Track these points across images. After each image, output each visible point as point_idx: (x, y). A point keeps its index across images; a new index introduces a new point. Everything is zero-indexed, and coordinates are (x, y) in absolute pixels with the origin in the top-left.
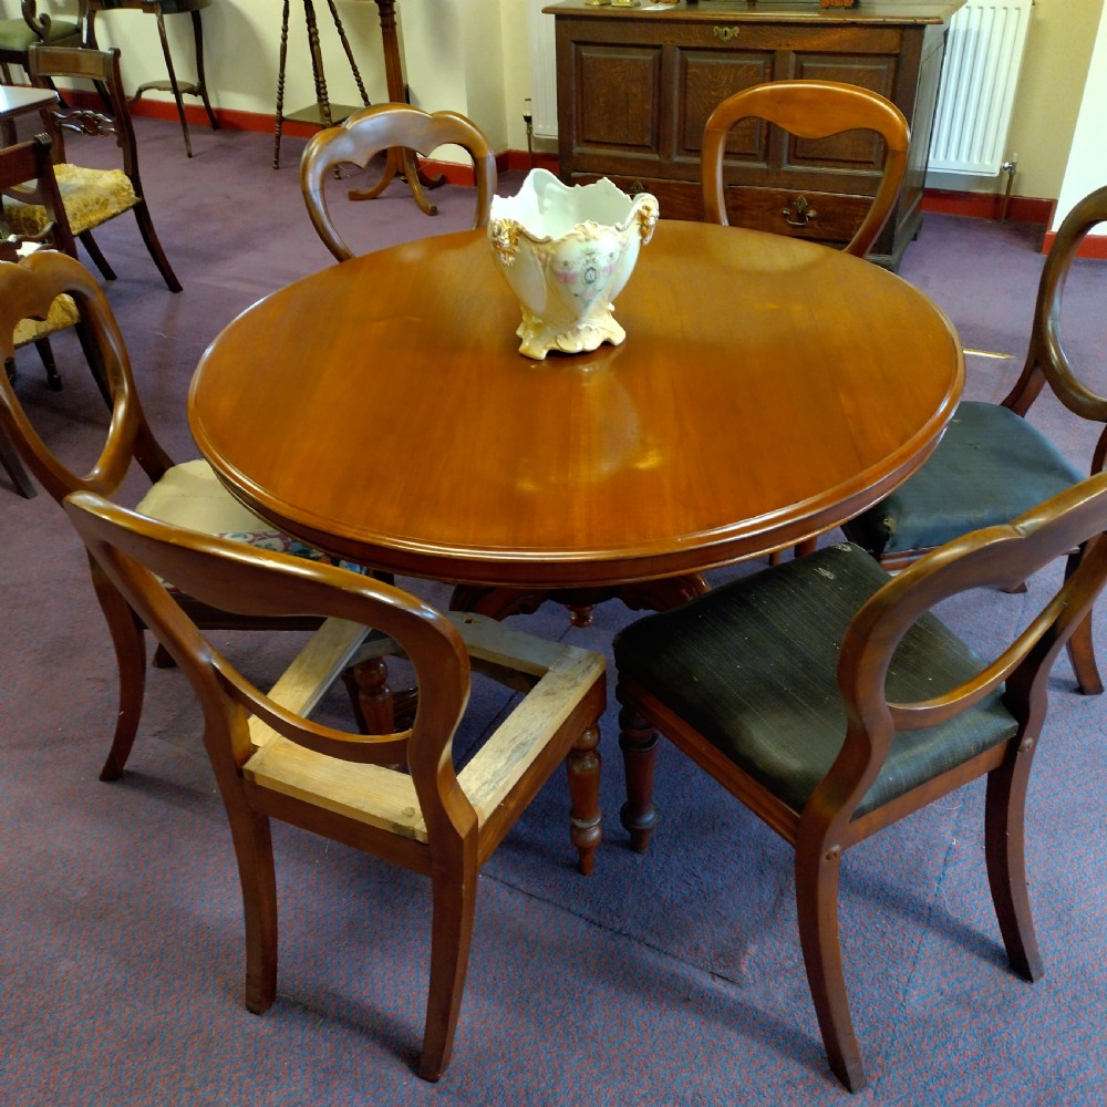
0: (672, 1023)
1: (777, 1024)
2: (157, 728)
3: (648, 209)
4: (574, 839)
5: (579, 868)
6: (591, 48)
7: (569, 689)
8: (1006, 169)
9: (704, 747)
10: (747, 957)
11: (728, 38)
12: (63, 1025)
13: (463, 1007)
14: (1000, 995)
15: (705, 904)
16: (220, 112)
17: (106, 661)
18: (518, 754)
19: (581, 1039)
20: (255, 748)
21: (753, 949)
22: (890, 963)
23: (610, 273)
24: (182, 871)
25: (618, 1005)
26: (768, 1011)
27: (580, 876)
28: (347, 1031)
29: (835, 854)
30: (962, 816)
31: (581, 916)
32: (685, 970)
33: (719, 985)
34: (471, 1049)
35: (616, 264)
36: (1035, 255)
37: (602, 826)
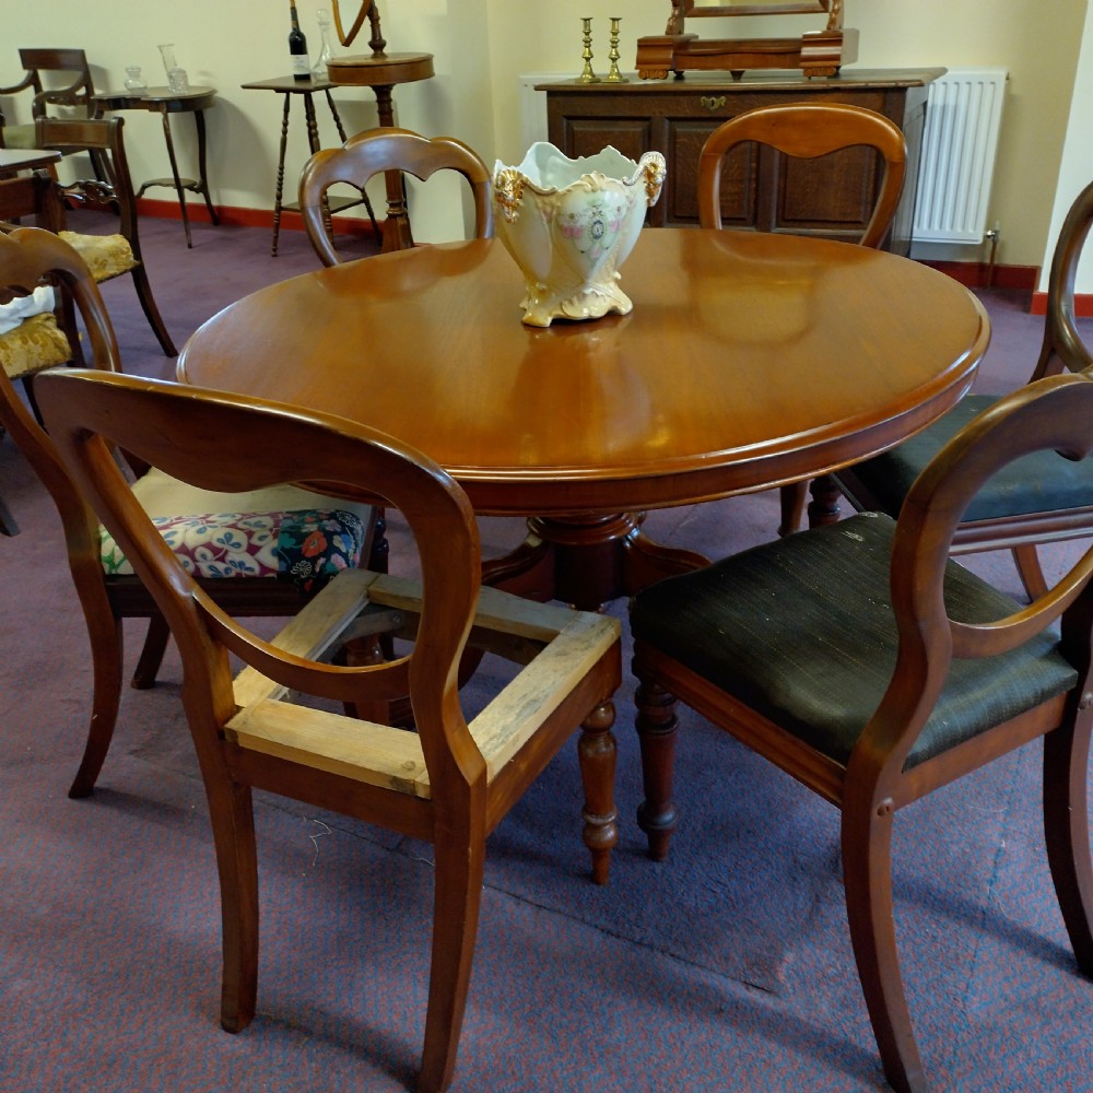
0: (704, 1035)
1: (823, 1034)
2: (134, 747)
3: (654, 166)
4: (586, 840)
5: (593, 878)
6: (582, 122)
7: (582, 650)
8: (989, 237)
9: (731, 708)
10: (784, 964)
11: (716, 106)
12: (13, 1047)
13: (466, 1021)
14: (1072, 1001)
15: (733, 912)
16: (221, 209)
17: (83, 683)
18: (528, 711)
19: (602, 1055)
20: (239, 709)
21: (790, 957)
22: (945, 969)
23: (618, 229)
24: (155, 886)
25: (642, 1018)
26: (812, 1022)
27: (595, 886)
28: (335, 1050)
29: (888, 808)
30: (1009, 819)
31: (596, 927)
32: (715, 980)
33: (755, 995)
34: (476, 1067)
35: (623, 220)
36: (1025, 315)
37: (617, 824)
